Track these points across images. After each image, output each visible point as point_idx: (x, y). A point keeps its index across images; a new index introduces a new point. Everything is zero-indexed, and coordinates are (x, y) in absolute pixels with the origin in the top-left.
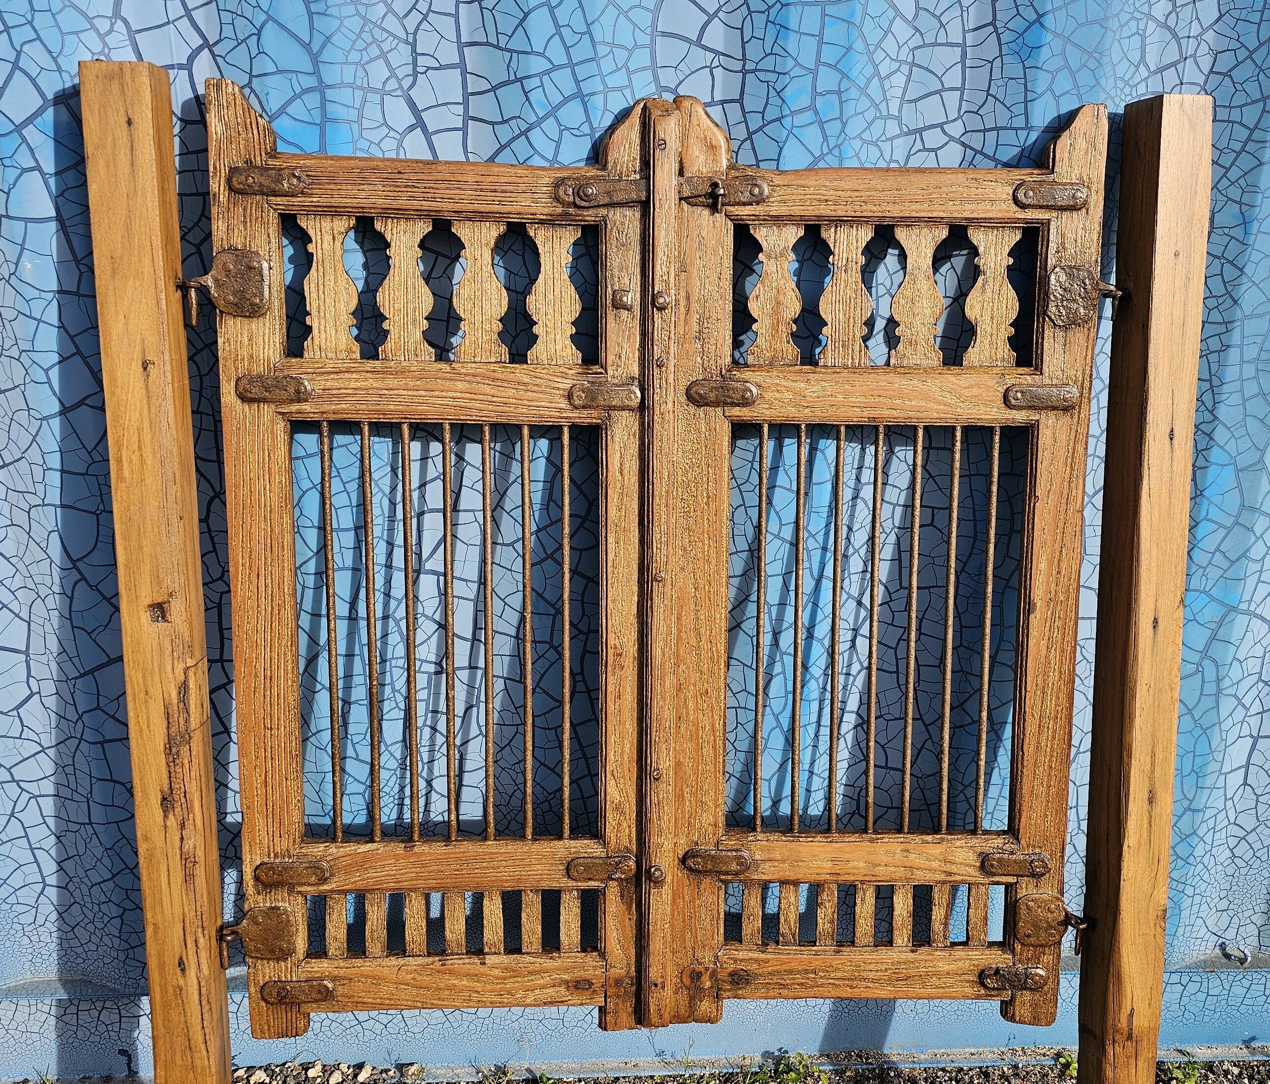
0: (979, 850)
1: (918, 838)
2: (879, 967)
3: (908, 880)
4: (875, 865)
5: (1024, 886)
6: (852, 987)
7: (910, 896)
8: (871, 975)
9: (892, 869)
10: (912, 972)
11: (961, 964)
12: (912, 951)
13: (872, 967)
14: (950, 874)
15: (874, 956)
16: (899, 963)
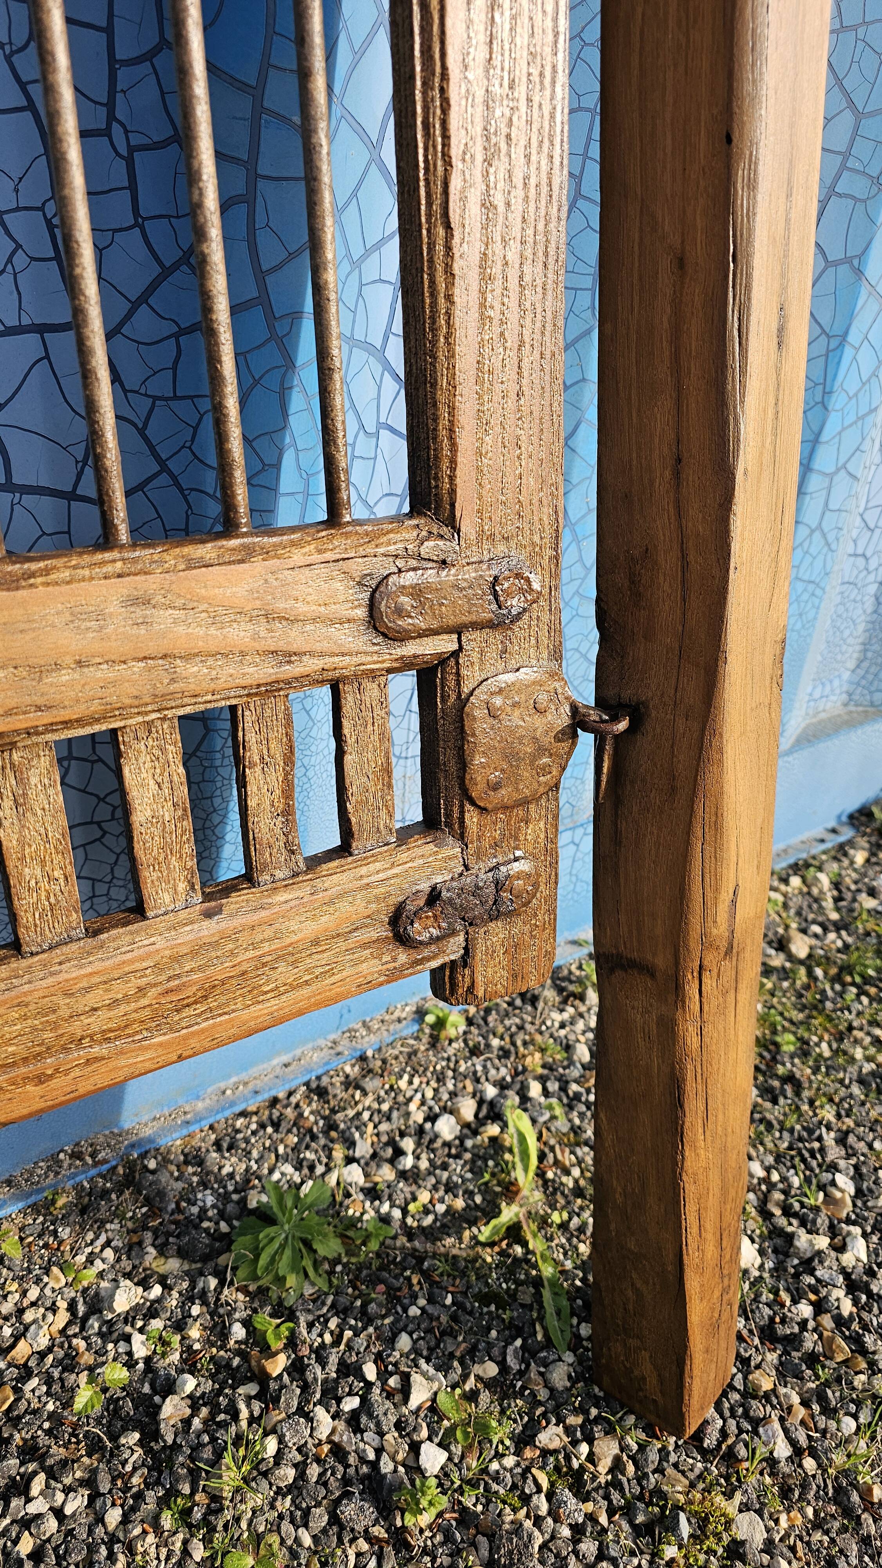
0: (358, 567)
1: (173, 556)
2: (119, 990)
3: (161, 702)
4: (40, 671)
5: (475, 657)
6: (41, 1079)
7: (174, 752)
8: (96, 1023)
9: (104, 673)
10: (218, 972)
11: (344, 907)
12: (208, 915)
13: (92, 999)
14: (289, 656)
15: (97, 964)
16: (176, 959)
